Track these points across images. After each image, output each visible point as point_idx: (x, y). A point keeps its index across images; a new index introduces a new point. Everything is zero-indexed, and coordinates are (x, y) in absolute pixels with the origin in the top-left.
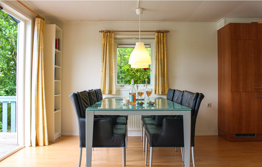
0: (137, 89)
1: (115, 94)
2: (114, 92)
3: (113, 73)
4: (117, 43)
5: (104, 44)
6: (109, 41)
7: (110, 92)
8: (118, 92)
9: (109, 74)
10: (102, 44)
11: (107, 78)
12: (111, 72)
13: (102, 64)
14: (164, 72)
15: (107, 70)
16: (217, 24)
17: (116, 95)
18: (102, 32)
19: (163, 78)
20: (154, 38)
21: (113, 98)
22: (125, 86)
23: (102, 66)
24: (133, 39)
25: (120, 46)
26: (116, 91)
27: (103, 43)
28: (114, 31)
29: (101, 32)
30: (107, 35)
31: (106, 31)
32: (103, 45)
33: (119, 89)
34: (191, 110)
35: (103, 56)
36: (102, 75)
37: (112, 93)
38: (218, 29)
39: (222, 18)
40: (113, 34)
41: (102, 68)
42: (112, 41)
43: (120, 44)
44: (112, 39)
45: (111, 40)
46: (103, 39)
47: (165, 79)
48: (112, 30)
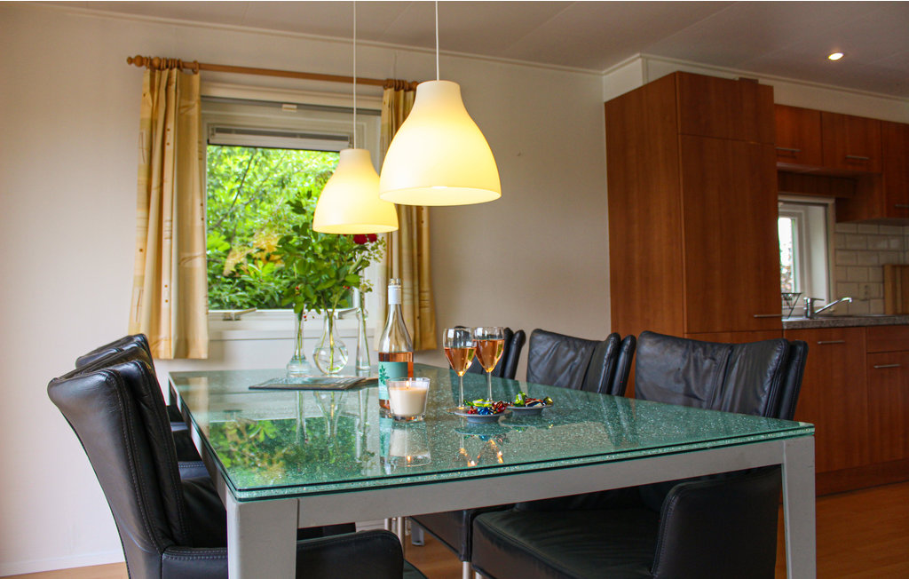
0: (330, 331)
1: (204, 355)
2: (200, 348)
3: (191, 258)
4: (209, 125)
5: (153, 123)
6: (179, 108)
7: (183, 349)
8: (218, 345)
9: (179, 264)
10: (142, 120)
11: (165, 281)
12: (187, 255)
13: (141, 213)
14: (420, 255)
15: (166, 243)
16: (604, 77)
17: (211, 359)
18: (141, 65)
19: (416, 283)
20: (378, 113)
21: (198, 374)
22: (242, 317)
23: (141, 223)
24: (284, 106)
25: (220, 138)
26: (211, 341)
27: (147, 115)
28: (200, 64)
29: (138, 61)
30: (169, 77)
31: (160, 60)
32: (147, 124)
33: (220, 333)
34: (813, 430)
35: (144, 179)
36: (143, 269)
37: (193, 354)
38: (608, 97)
39: (634, 52)
40: (196, 78)
41: (139, 234)
42: (188, 107)
43: (222, 130)
44: (190, 99)
45: (184, 103)
46: (148, 96)
47: (426, 287)
48: (192, 60)
